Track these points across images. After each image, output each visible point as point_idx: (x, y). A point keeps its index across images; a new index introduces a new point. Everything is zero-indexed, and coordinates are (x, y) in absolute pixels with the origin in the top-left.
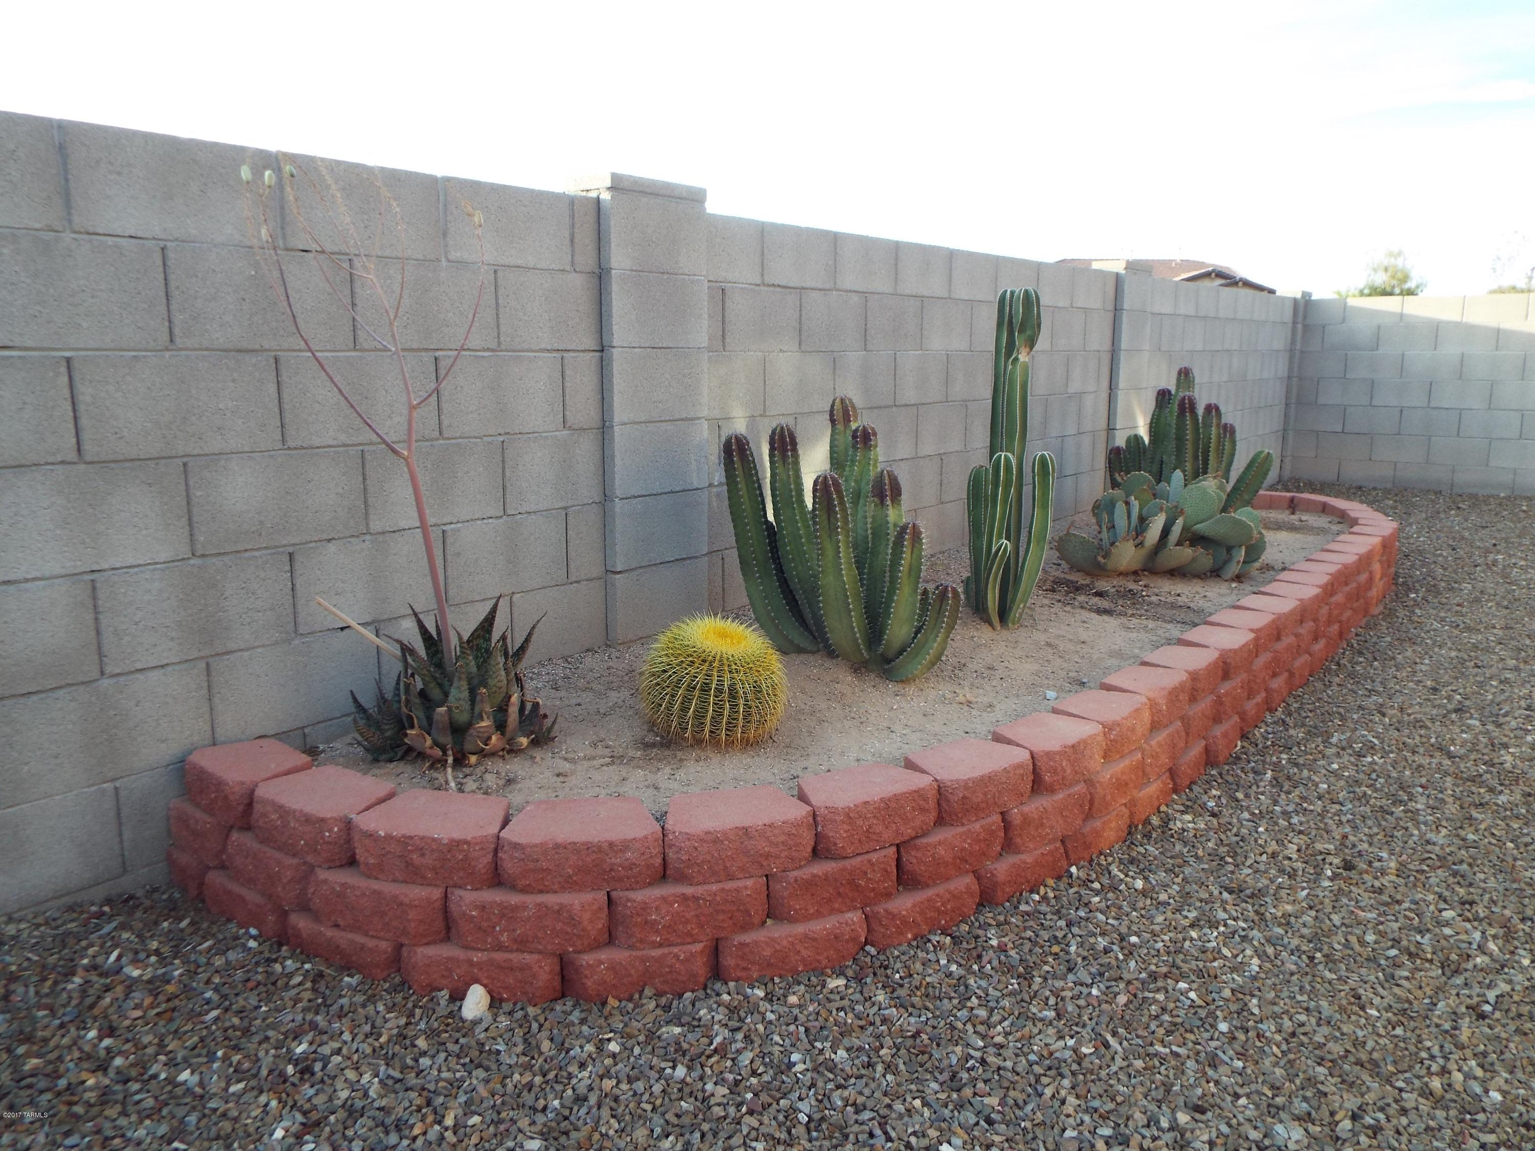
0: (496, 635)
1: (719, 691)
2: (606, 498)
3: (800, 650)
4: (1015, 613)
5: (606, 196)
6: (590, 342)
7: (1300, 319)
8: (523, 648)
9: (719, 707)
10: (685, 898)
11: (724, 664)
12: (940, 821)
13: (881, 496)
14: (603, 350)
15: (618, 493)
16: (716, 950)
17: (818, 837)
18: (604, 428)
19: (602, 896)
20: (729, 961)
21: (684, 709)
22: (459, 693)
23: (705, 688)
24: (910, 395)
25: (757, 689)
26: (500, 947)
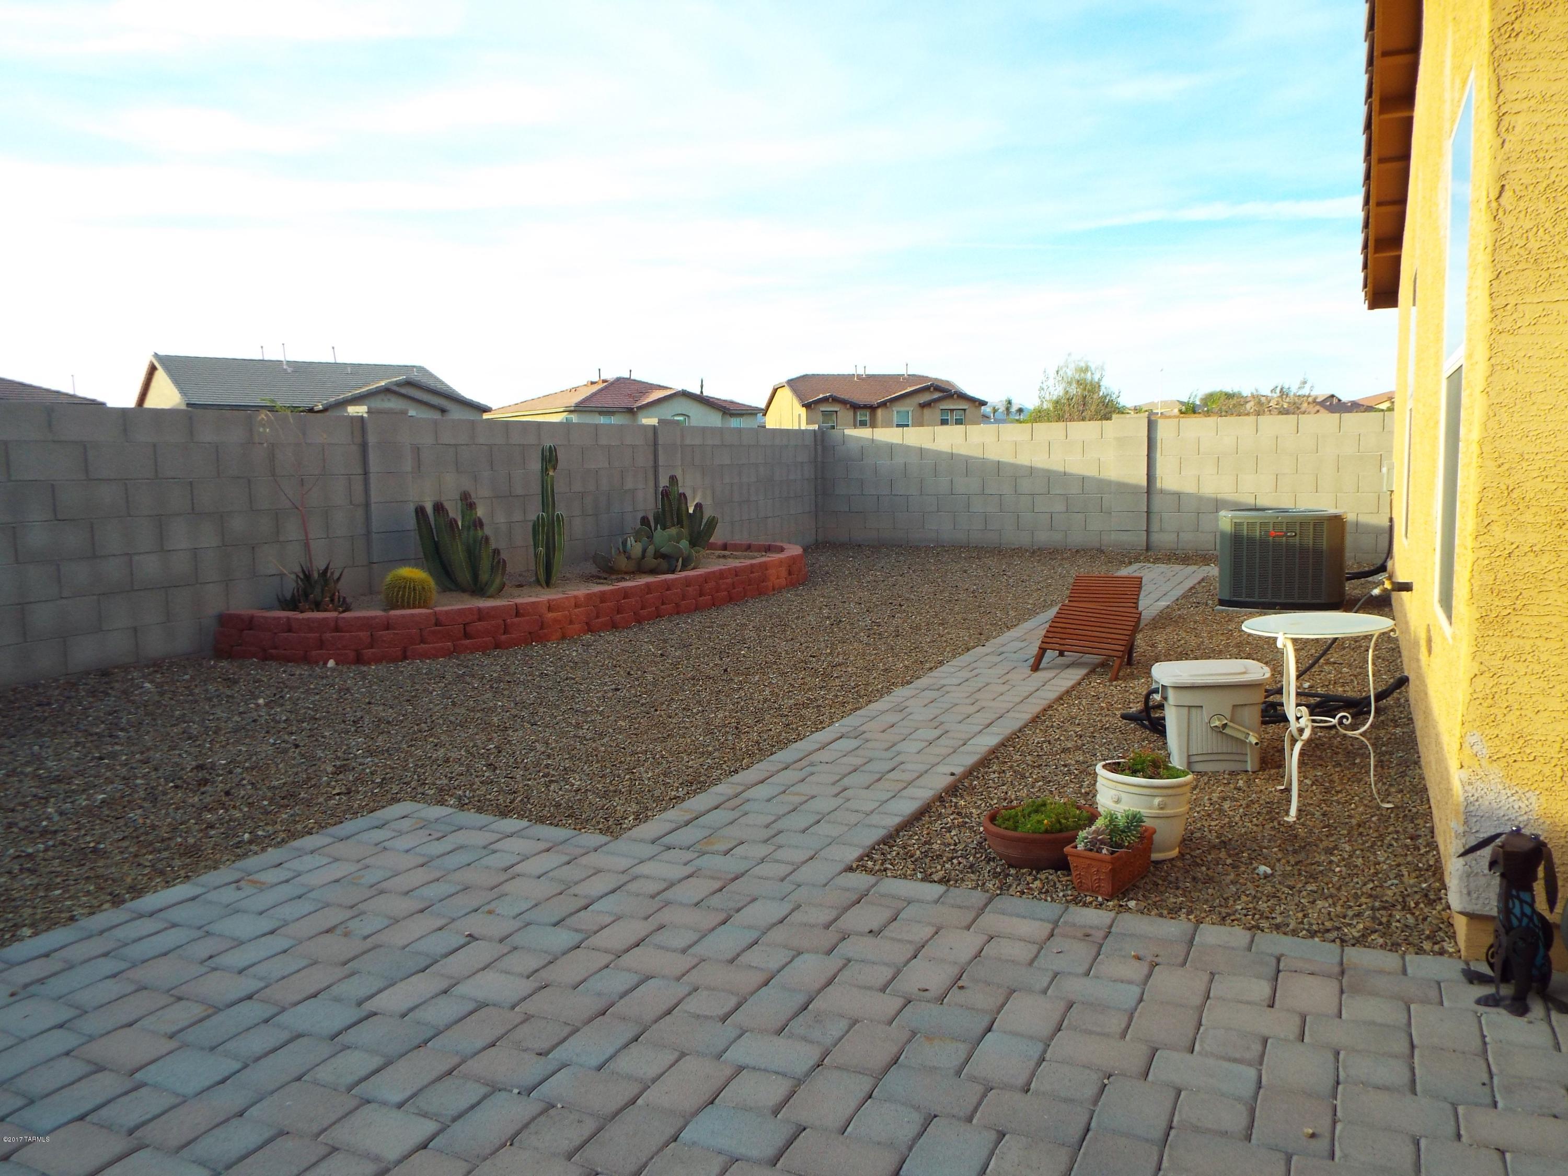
0: (329, 574)
1: (410, 588)
2: (368, 533)
3: (451, 590)
4: (553, 581)
5: (365, 415)
6: (360, 471)
7: (819, 443)
8: (339, 579)
9: (409, 593)
10: (395, 634)
11: (412, 580)
12: (480, 620)
13: (475, 526)
14: (366, 473)
15: (374, 530)
16: (405, 650)
17: (437, 619)
18: (367, 505)
19: (369, 633)
20: (409, 653)
21: (398, 595)
22: (318, 590)
23: (405, 587)
24: (519, 491)
25: (423, 588)
26: (339, 649)
